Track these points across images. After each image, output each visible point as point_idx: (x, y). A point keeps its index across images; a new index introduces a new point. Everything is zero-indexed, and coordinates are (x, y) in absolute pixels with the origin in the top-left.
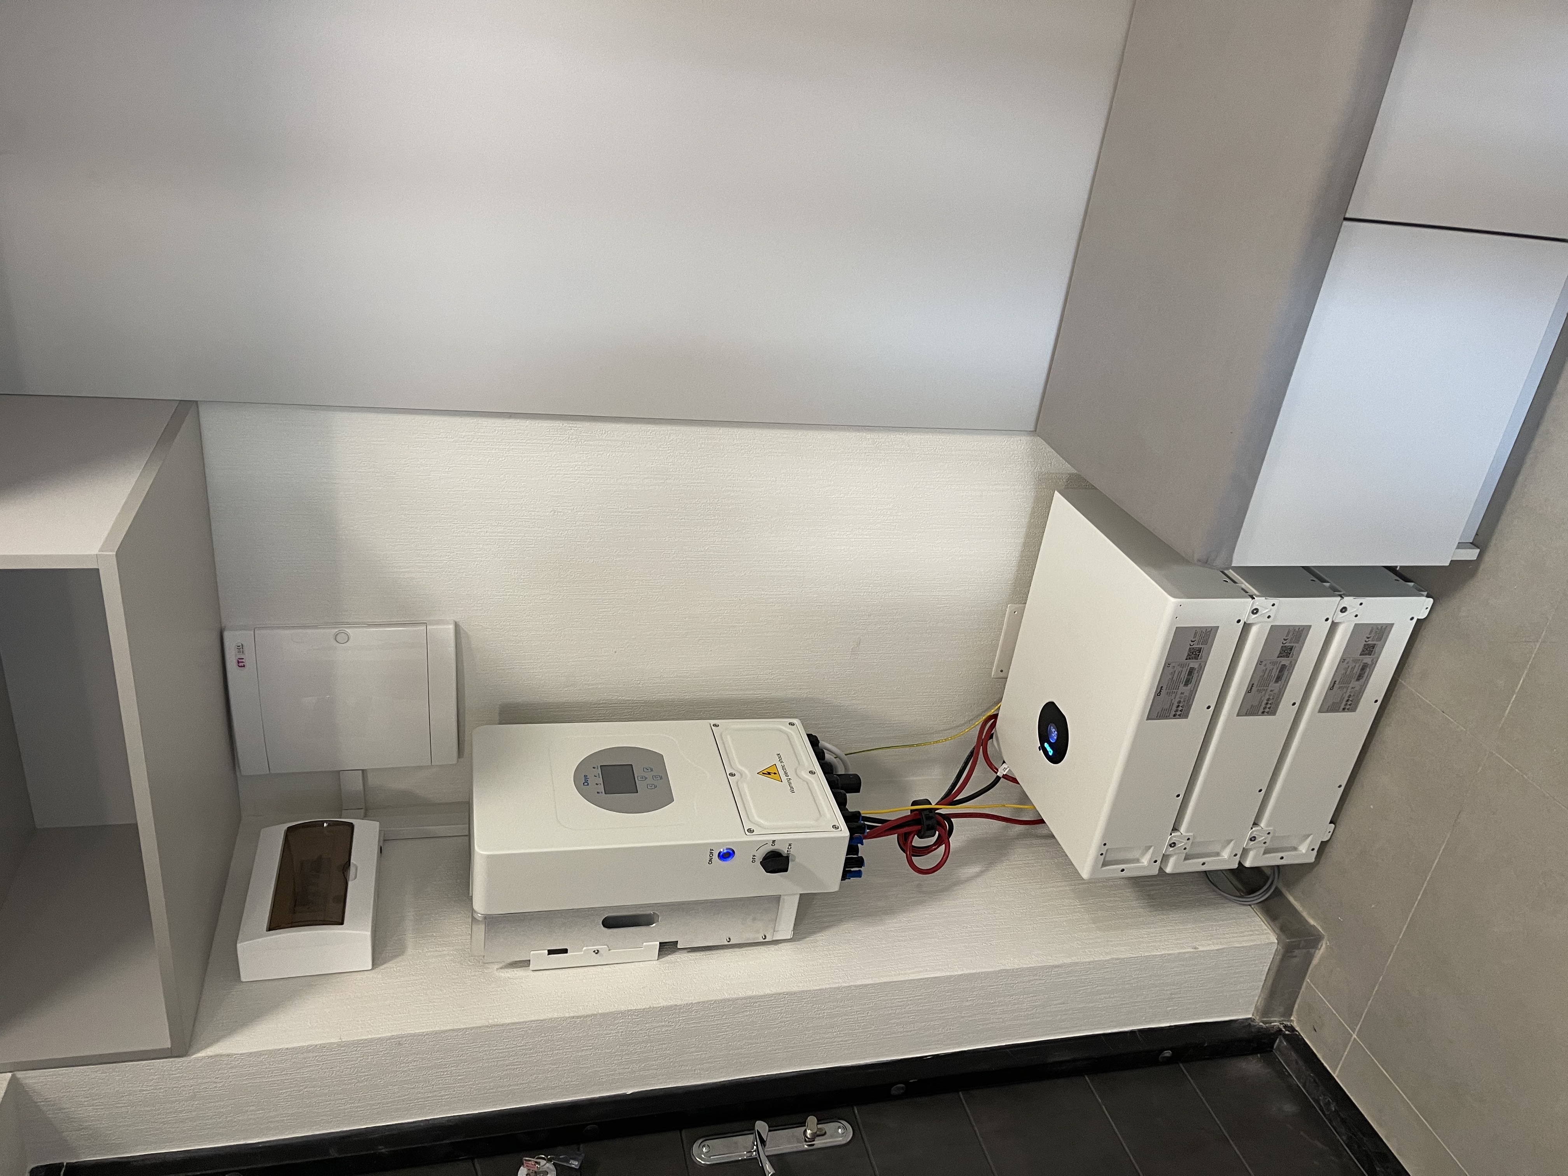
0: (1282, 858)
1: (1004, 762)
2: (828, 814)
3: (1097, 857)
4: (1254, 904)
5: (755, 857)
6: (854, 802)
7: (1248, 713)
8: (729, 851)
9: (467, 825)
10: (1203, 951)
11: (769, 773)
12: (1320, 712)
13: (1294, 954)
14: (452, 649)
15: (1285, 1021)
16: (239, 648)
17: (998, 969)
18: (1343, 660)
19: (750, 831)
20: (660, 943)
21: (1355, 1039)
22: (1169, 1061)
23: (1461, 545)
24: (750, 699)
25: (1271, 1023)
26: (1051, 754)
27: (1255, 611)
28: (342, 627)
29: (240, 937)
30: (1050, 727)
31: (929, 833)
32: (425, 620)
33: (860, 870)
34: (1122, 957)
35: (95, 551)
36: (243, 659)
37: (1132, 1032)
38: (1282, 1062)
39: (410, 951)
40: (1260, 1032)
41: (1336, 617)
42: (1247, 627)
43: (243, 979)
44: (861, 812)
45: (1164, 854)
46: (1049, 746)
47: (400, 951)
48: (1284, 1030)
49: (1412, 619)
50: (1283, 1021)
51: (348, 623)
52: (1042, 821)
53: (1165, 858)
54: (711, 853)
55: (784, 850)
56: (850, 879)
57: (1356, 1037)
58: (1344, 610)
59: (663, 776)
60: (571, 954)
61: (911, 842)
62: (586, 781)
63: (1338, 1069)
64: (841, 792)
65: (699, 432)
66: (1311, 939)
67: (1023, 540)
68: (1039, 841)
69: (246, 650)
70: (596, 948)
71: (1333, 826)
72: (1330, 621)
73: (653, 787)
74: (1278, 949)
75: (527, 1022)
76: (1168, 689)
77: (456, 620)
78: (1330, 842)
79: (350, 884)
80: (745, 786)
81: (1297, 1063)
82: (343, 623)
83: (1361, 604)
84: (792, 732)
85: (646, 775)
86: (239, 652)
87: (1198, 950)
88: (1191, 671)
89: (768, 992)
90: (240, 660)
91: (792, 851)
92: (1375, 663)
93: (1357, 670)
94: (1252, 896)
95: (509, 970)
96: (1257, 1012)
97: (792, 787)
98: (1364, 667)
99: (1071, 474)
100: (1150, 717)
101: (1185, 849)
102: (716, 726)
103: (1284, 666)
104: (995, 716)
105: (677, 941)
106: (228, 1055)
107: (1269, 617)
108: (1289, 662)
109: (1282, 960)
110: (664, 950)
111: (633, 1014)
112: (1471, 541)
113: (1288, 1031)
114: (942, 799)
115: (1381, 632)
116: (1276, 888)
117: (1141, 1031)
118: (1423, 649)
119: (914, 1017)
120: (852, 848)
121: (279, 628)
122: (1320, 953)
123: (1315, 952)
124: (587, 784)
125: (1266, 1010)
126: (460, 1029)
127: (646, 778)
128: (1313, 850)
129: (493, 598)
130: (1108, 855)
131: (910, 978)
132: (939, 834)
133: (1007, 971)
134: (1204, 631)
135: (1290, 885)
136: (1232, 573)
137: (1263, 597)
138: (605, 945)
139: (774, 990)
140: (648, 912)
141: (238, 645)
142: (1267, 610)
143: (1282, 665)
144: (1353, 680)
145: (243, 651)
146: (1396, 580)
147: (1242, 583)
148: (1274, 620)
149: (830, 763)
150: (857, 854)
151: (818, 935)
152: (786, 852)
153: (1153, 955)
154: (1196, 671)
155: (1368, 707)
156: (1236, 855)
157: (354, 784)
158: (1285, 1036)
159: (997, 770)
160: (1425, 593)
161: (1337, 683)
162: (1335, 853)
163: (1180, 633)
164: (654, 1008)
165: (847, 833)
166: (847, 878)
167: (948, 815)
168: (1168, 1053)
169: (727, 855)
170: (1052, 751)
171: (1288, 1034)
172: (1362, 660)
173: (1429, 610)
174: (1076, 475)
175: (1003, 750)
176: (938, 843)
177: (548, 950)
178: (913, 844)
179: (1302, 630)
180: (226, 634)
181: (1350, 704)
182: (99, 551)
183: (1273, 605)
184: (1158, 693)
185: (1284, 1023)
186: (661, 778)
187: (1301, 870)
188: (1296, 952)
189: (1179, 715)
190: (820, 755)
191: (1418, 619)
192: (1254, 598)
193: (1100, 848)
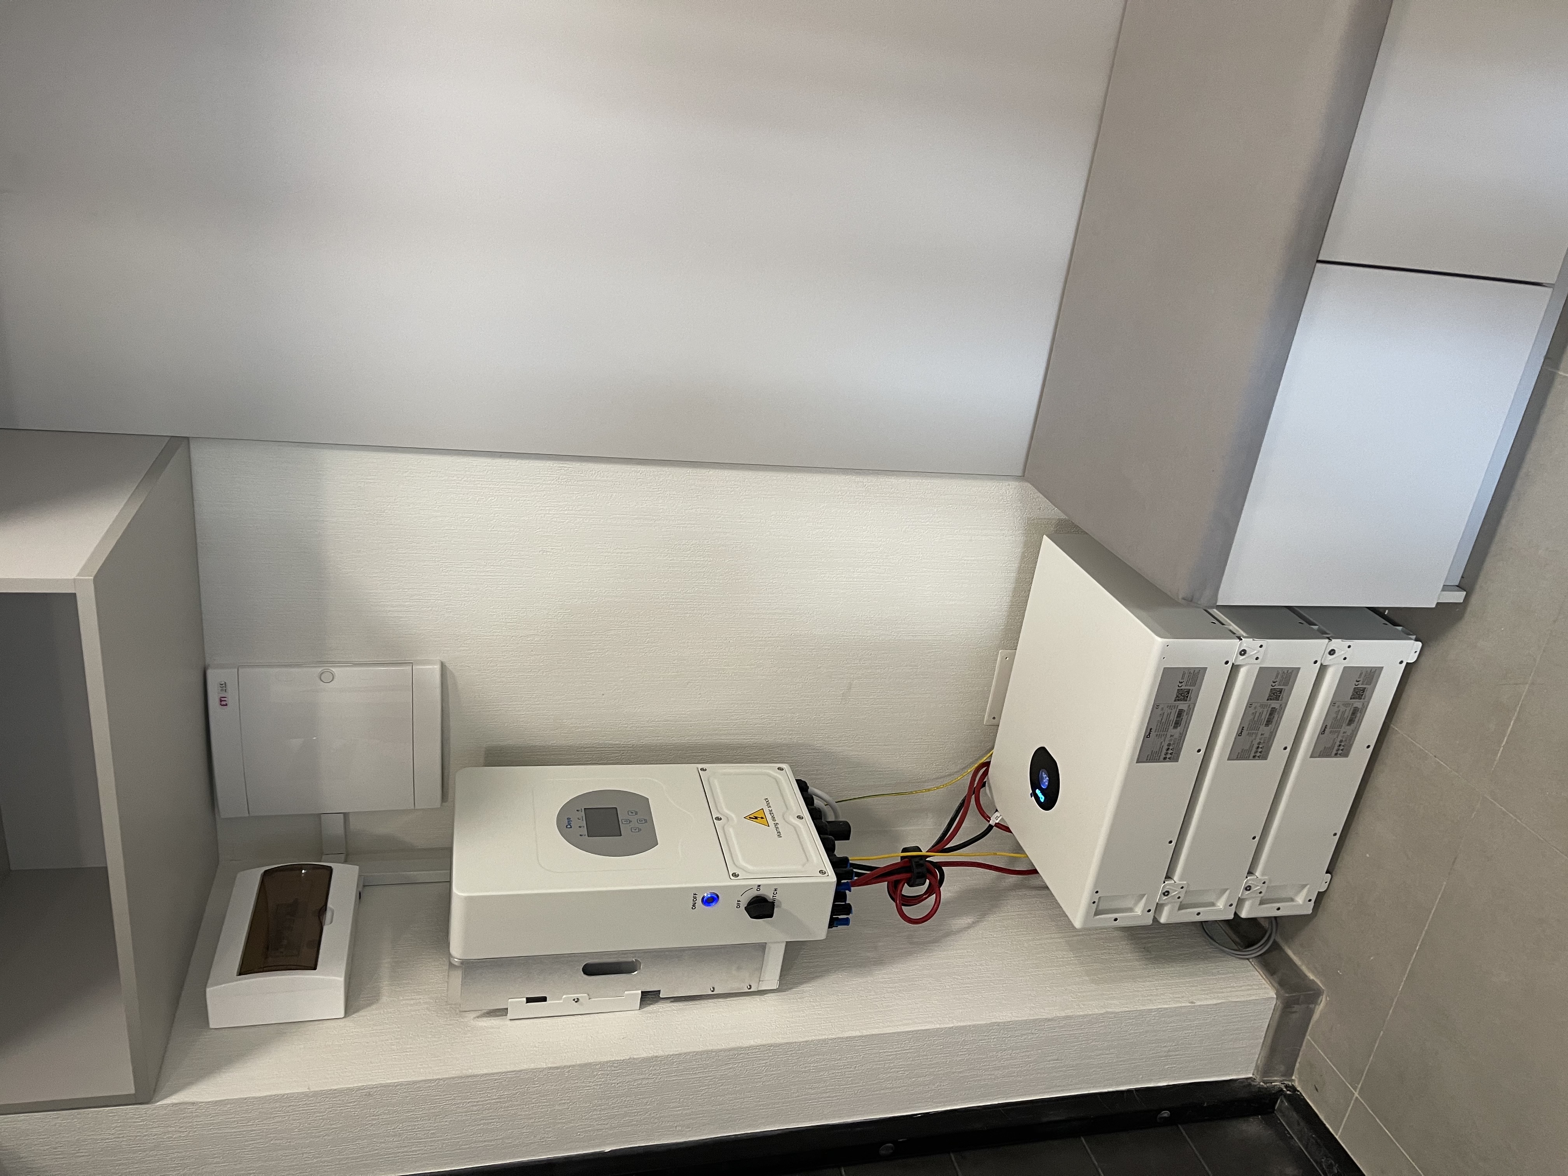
0: (1279, 909)
1: (997, 811)
2: (815, 858)
3: (1089, 906)
4: (1252, 958)
5: (740, 903)
6: (842, 849)
7: (1239, 756)
8: (713, 895)
9: (449, 871)
10: (1200, 1006)
11: (756, 818)
12: (1311, 757)
13: (1294, 1010)
14: (438, 691)
15: (1286, 1080)
16: (222, 686)
17: (989, 1022)
18: (1333, 703)
19: (735, 875)
20: (642, 992)
21: (1357, 1098)
22: (1167, 1122)
23: (1446, 588)
24: (738, 744)
25: (1271, 1083)
26: (1042, 800)
27: (1243, 652)
28: (327, 666)
29: (210, 982)
30: (1042, 773)
31: (918, 881)
32: (411, 660)
33: (848, 918)
34: (1117, 1010)
35: (73, 576)
36: (225, 697)
37: (1129, 1091)
38: (1284, 1123)
39: (384, 999)
40: (1261, 1091)
41: (1325, 659)
42: (1235, 669)
43: (211, 1026)
44: (850, 858)
45: (1157, 904)
46: (1041, 792)
47: (374, 999)
48: (1285, 1089)
49: (1401, 662)
50: (1284, 1080)
51: (332, 662)
52: (1035, 872)
53: (1159, 907)
54: (695, 898)
55: (770, 895)
56: (837, 927)
57: (1357, 1096)
58: (1332, 652)
59: (647, 820)
60: (550, 1002)
61: (901, 891)
62: (569, 825)
63: (1340, 1131)
64: (829, 838)
65: (689, 473)
66: (1311, 995)
67: (1013, 586)
68: (1034, 892)
69: (229, 689)
70: (576, 996)
71: (1329, 875)
72: (1318, 664)
73: (637, 830)
74: (1277, 1004)
75: (503, 1073)
76: (1157, 730)
77: (443, 661)
78: (1328, 891)
79: (325, 928)
80: (731, 830)
81: (1299, 1124)
82: (328, 662)
83: (1349, 647)
84: (780, 777)
85: (630, 818)
86: (222, 690)
87: (1196, 1004)
88: (1179, 713)
89: (752, 1043)
90: (223, 699)
91: (777, 897)
92: (1366, 706)
93: (1348, 714)
94: (1247, 950)
95: (485, 1019)
96: (1258, 1072)
97: (779, 832)
98: (1355, 711)
99: (1060, 520)
100: (1140, 760)
101: (1179, 898)
102: (703, 770)
103: (1273, 711)
104: (987, 764)
105: (660, 991)
106: (193, 1103)
107: (1257, 659)
108: (1279, 705)
109: (1281, 1017)
110: (646, 999)
111: (612, 1066)
112: (1457, 584)
113: (1290, 1091)
114: (933, 846)
115: (1371, 675)
116: (1275, 942)
117: (1137, 1090)
118: (1413, 693)
119: (903, 1072)
120: (840, 895)
121: (263, 666)
122: (1320, 1009)
123: (1315, 1008)
124: (570, 827)
125: (1267, 1068)
126: (433, 1080)
127: (630, 821)
128: (1310, 900)
129: (480, 639)
130: (1100, 904)
131: (899, 1030)
132: (930, 883)
133: (998, 1024)
134: (1192, 672)
135: (1288, 939)
136: (1215, 612)
137: (1251, 638)
138: (585, 994)
139: (759, 1042)
140: (630, 960)
141: (221, 683)
142: (1255, 652)
143: (1272, 708)
144: (1344, 725)
145: (226, 690)
146: (1384, 624)
147: (1231, 625)
148: (1263, 661)
149: (819, 809)
150: (845, 900)
151: (805, 985)
152: (772, 897)
153: (1149, 1009)
154: (1185, 713)
155: (1360, 754)
156: (1231, 905)
157: (335, 828)
158: (1286, 1096)
159: (990, 818)
160: (1414, 637)
161: (1328, 727)
162: (1332, 904)
163: (1167, 674)
164: (634, 1059)
165: (834, 879)
166: (835, 925)
167: (938, 863)
168: (1166, 1114)
169: (711, 900)
170: (1043, 798)
171: (1290, 1094)
172: (1352, 705)
173: (1418, 653)
174: (1065, 520)
175: (995, 798)
176: (929, 892)
177: (527, 998)
178: (903, 893)
179: (1291, 673)
180: (210, 673)
181: (1342, 749)
182: (78, 575)
183: (1261, 646)
184: (1148, 735)
185: (1285, 1082)
186: (646, 821)
187: (1299, 922)
188: (1296, 1008)
189: (1169, 758)
190: (809, 800)
191: (1407, 663)
192: (1242, 640)
193: (1092, 897)
